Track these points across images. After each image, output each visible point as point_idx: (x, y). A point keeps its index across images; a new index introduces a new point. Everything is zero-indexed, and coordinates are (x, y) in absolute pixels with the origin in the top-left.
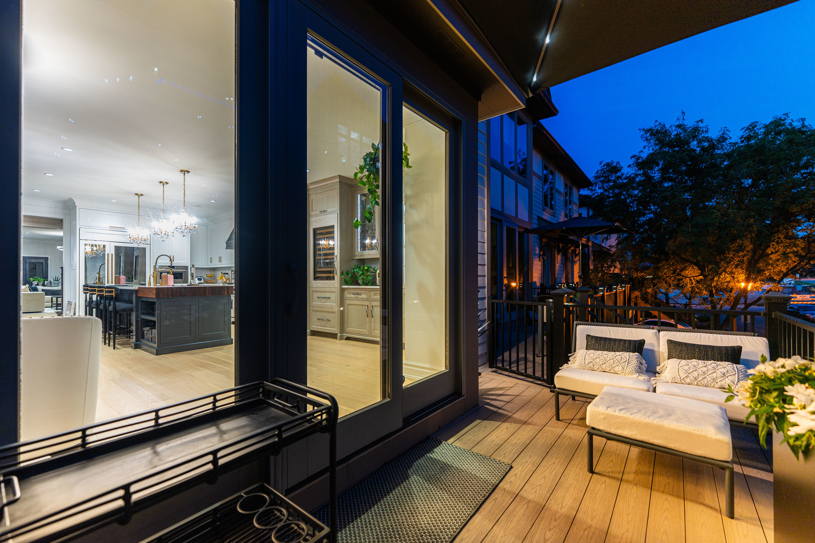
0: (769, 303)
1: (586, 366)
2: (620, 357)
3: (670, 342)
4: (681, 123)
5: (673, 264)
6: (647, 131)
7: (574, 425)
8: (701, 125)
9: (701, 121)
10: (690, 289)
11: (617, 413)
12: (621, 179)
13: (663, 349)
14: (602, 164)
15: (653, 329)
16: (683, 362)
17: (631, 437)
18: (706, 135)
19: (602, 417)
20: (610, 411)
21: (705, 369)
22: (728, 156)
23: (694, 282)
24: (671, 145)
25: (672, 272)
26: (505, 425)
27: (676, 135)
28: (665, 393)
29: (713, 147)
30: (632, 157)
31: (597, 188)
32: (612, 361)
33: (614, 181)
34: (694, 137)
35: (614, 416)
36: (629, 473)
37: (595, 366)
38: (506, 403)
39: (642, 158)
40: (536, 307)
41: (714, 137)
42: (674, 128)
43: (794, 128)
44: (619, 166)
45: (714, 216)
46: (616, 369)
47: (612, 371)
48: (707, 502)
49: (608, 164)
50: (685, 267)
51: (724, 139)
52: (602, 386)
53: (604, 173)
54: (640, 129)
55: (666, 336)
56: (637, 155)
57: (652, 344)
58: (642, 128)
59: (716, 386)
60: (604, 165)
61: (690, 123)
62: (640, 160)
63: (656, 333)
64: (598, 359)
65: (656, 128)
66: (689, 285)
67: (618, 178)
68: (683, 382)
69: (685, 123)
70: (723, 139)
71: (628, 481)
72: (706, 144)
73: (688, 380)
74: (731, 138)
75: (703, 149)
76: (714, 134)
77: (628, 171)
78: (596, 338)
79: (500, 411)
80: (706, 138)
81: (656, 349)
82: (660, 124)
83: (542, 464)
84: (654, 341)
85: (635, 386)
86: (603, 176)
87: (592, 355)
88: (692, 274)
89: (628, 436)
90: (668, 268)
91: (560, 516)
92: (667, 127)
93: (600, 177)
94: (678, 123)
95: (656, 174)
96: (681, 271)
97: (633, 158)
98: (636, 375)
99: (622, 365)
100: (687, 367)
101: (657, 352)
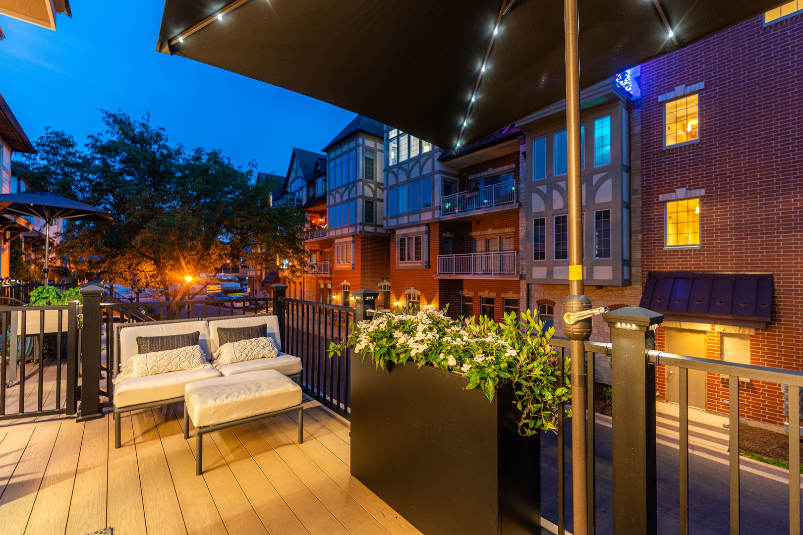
0: (277, 291)
1: (150, 372)
2: (185, 352)
3: (220, 330)
4: (145, 122)
5: (130, 258)
6: (110, 116)
7: (141, 443)
8: (162, 132)
9: (163, 129)
10: (145, 284)
11: (226, 402)
12: (74, 156)
13: (213, 336)
14: (49, 131)
15: (202, 320)
16: (236, 344)
17: (239, 418)
18: (166, 144)
19: (212, 411)
20: (219, 402)
21: (252, 346)
22: (181, 168)
23: (148, 276)
24: (134, 140)
25: (128, 266)
26: (45, 493)
27: (140, 133)
28: (234, 374)
29: (170, 155)
30: (89, 137)
31: (38, 158)
32: (178, 358)
33: (64, 156)
34: (156, 142)
35: (223, 405)
36: (227, 455)
37: (160, 369)
38: (15, 466)
39: (101, 142)
40: (9, 315)
41: (172, 148)
42: (138, 125)
43: (223, 162)
44: (71, 140)
45: (176, 218)
46: (183, 365)
47: (179, 368)
48: (285, 442)
49: (57, 134)
50: (140, 262)
51: (180, 153)
52: (183, 385)
53: (51, 141)
54: (102, 110)
55: (215, 325)
56: (96, 136)
57: (204, 335)
58: (105, 109)
59: (260, 357)
60: (52, 133)
61: (154, 127)
62: (98, 144)
63: (206, 324)
64: (163, 360)
65: (120, 117)
66: (144, 280)
67: (70, 154)
68: (239, 360)
69: (150, 124)
70: (178, 152)
71: (232, 462)
72: (165, 152)
73: (242, 358)
74: (184, 154)
75: (162, 154)
76: (172, 145)
77: (82, 149)
78: (152, 339)
79: (13, 481)
80: (166, 146)
81: (207, 338)
82: (124, 114)
83: (146, 499)
84: (206, 332)
85: (209, 376)
86: (48, 146)
87: (155, 357)
88: (148, 268)
89: (236, 419)
90: (124, 262)
91: (211, 529)
92: (132, 120)
93: (44, 145)
94: (142, 122)
95: (116, 164)
96: (137, 265)
97: (90, 139)
98: (202, 366)
99: (188, 359)
100: (240, 347)
101: (208, 341)
